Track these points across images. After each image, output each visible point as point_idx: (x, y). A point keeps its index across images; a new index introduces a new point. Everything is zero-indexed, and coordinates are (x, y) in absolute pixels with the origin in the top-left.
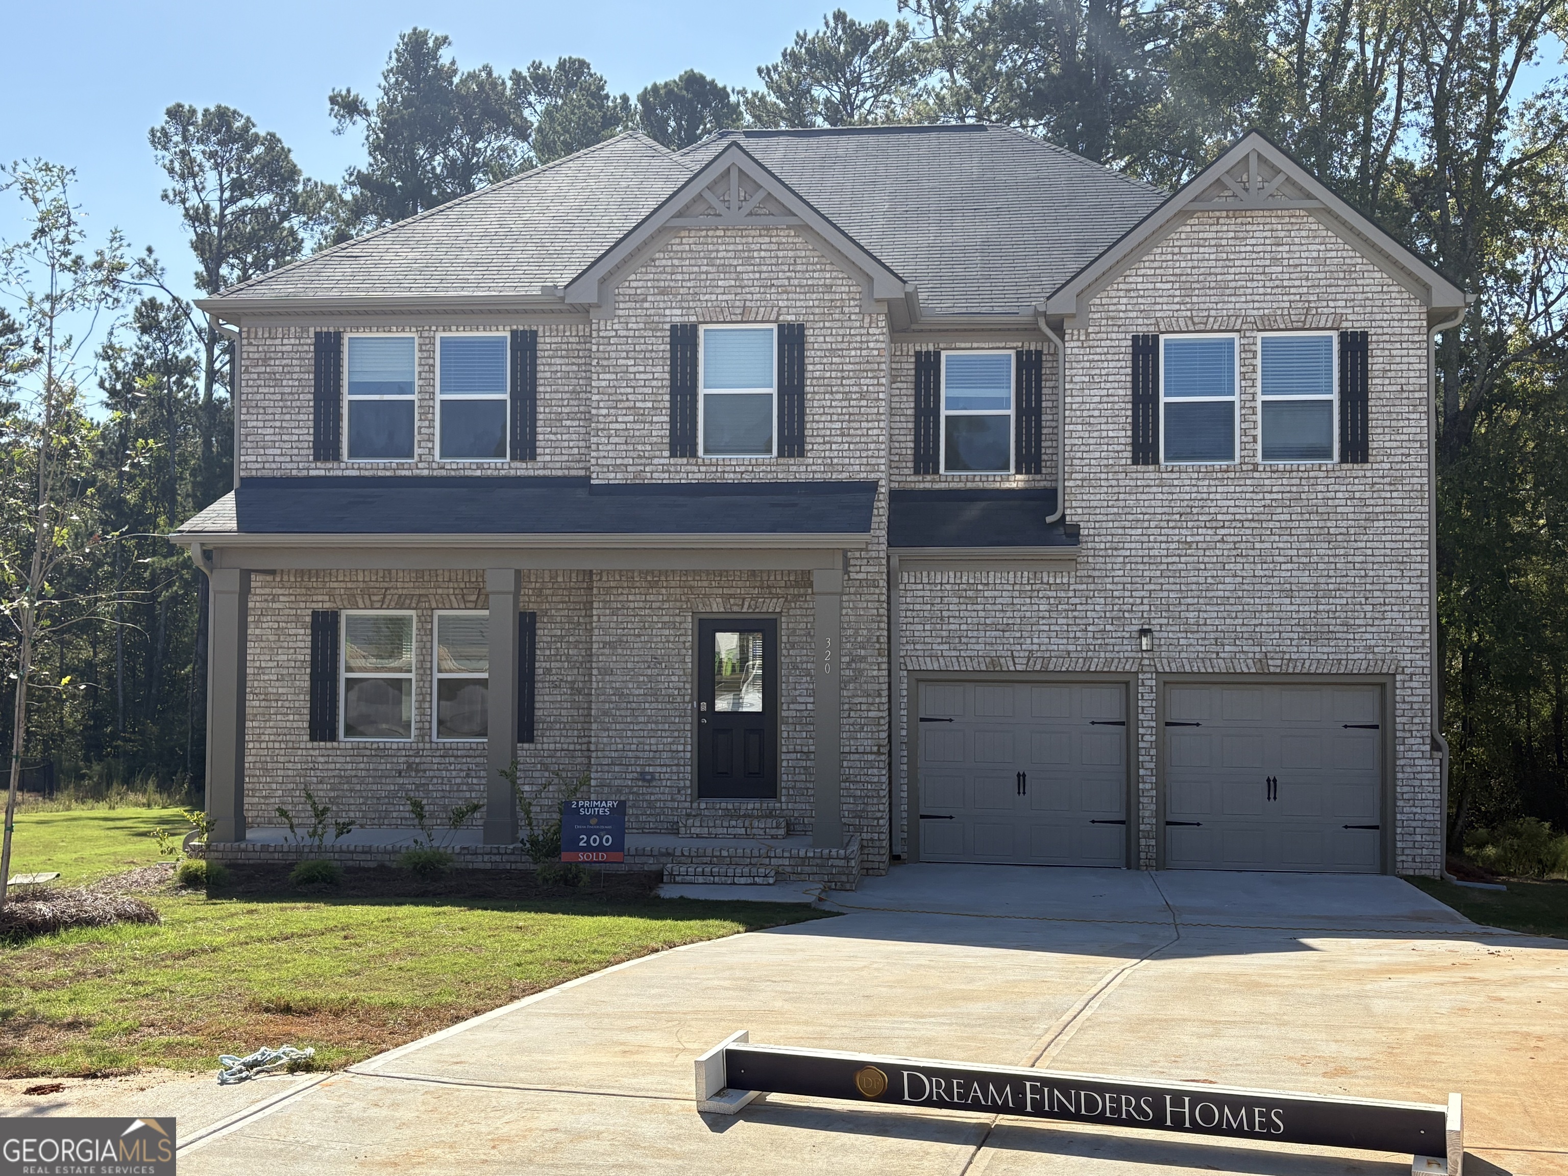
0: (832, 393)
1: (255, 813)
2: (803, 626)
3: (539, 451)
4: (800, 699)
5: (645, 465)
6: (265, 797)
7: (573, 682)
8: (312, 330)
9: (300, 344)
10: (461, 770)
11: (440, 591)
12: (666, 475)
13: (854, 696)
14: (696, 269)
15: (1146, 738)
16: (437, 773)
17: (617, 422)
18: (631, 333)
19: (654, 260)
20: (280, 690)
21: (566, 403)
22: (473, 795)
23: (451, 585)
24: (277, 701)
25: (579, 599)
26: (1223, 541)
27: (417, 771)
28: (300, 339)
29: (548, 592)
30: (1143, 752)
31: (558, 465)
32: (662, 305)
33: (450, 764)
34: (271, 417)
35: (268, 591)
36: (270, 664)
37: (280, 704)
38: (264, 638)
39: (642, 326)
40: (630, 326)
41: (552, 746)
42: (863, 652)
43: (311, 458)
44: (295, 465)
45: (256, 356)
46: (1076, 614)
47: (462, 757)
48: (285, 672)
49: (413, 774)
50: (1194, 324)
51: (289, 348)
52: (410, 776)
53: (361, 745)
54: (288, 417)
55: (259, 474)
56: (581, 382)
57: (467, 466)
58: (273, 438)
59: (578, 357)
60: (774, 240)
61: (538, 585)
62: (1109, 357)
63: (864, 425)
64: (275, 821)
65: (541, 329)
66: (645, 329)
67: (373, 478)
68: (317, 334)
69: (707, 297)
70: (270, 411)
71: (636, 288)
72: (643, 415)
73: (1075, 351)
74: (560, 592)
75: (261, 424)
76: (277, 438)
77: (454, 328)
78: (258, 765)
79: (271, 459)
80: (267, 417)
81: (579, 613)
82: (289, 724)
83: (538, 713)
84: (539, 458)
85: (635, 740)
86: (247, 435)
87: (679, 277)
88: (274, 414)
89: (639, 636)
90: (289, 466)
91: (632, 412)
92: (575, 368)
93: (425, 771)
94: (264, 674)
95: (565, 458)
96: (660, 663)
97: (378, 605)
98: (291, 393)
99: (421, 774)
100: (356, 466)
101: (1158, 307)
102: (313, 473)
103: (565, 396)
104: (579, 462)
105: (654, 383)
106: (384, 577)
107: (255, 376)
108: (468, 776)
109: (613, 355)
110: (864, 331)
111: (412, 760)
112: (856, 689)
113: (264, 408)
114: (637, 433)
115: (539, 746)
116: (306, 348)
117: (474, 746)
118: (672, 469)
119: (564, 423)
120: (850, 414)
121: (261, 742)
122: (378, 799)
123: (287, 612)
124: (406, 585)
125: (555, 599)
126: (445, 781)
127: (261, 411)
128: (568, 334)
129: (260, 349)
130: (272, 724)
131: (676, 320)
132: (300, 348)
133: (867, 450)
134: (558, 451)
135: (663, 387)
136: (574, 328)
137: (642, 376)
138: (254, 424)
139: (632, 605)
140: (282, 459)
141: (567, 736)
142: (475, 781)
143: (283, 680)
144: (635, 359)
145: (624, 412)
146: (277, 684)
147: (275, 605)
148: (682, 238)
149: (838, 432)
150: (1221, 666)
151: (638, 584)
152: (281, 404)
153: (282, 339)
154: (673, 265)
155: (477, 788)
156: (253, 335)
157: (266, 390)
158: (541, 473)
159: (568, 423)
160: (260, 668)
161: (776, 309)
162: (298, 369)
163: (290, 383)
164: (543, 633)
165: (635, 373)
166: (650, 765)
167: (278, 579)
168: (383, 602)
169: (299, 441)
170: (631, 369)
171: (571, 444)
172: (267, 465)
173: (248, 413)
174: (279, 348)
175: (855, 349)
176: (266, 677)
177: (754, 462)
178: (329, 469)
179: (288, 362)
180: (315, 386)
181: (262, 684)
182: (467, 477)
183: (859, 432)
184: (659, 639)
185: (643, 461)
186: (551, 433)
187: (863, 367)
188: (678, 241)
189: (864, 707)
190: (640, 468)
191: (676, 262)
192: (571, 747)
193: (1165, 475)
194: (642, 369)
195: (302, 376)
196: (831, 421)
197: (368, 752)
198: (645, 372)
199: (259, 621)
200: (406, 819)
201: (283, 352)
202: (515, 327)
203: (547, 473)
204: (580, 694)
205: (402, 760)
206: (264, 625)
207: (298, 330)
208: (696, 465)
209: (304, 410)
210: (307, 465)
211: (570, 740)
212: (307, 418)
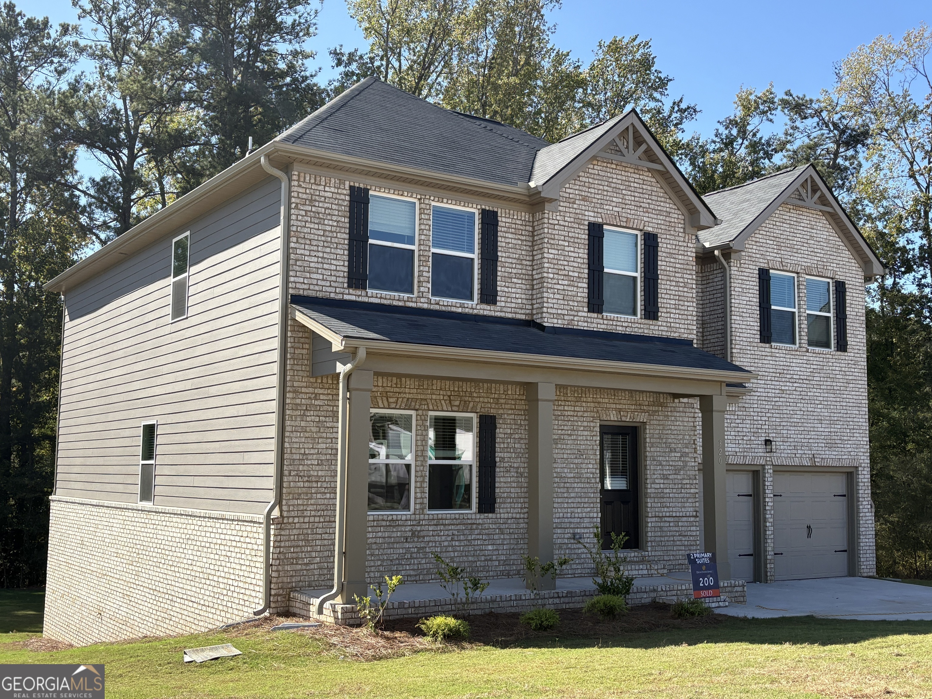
0: (670, 281)
1: (298, 579)
2: (657, 432)
3: (498, 298)
4: (657, 481)
5: (574, 316)
6: (306, 564)
7: (518, 468)
8: (347, 183)
9: (338, 193)
10: (448, 535)
11: (434, 397)
12: (586, 324)
13: (683, 479)
14: (601, 187)
15: (770, 504)
16: (432, 539)
17: (558, 284)
18: (567, 224)
19: (579, 177)
20: (320, 473)
21: (514, 266)
22: (456, 554)
23: (442, 392)
24: (317, 482)
25: (521, 407)
26: (795, 390)
27: (418, 537)
28: (338, 189)
29: (503, 401)
30: (768, 512)
31: (509, 310)
32: (583, 208)
33: (441, 531)
34: (315, 248)
35: (311, 390)
36: (312, 451)
37: (319, 484)
38: (308, 429)
39: (572, 220)
40: (566, 218)
41: (506, 516)
42: (687, 450)
43: (346, 285)
44: (333, 290)
45: (304, 196)
46: (739, 429)
47: (449, 525)
48: (323, 458)
49: (416, 539)
50: (783, 266)
51: (329, 195)
52: (414, 542)
53: (380, 518)
54: (328, 250)
55: (306, 293)
56: (523, 253)
57: (454, 304)
58: (316, 265)
59: (522, 235)
60: (641, 177)
61: (496, 396)
62: (750, 279)
63: (686, 303)
64: (314, 584)
65: (499, 211)
66: (574, 222)
67: (390, 306)
68: (351, 188)
69: (607, 207)
70: (314, 243)
71: (570, 194)
72: (573, 281)
73: (736, 272)
74: (510, 402)
75: (307, 253)
76: (320, 266)
77: (445, 200)
78: (302, 537)
79: (315, 282)
80: (312, 248)
81: (521, 417)
82: (326, 502)
83: (497, 490)
84: (498, 304)
85: (569, 510)
86: (296, 260)
87: (592, 191)
88: (318, 246)
89: (570, 435)
90: (329, 289)
91: (566, 278)
92: (520, 242)
93: (424, 537)
94: (307, 459)
95: (513, 305)
96: (582, 455)
97: (393, 405)
98: (331, 231)
99: (421, 539)
100: (379, 296)
101: (768, 254)
102: (346, 297)
103: (514, 261)
104: (522, 309)
105: (579, 260)
106: (396, 384)
107: (303, 213)
108: (452, 540)
109: (556, 237)
110: (685, 244)
111: (415, 528)
112: (684, 474)
113: (310, 240)
114: (570, 293)
115: (498, 516)
116: (343, 197)
117: (457, 516)
118: (589, 320)
119: (513, 280)
120: (679, 296)
121: (304, 517)
122: (391, 561)
123: (325, 408)
124: (412, 391)
125: (507, 406)
126: (437, 545)
127: (308, 242)
128: (515, 217)
129: (308, 191)
130: (312, 501)
131: (592, 219)
132: (338, 196)
133: (688, 320)
134: (509, 300)
135: (584, 263)
136: (519, 214)
137: (572, 254)
138: (302, 252)
139: (566, 413)
140: (323, 283)
141: (514, 508)
142: (457, 543)
143: (322, 465)
144: (569, 242)
145: (562, 277)
146: (317, 468)
147: (317, 403)
148: (594, 165)
149: (674, 306)
150: (797, 462)
151: (570, 399)
152: (323, 238)
153: (325, 186)
154: (589, 182)
155: (458, 548)
156: (302, 179)
157: (312, 226)
158: (498, 314)
159: (515, 280)
160: (305, 454)
161: (643, 222)
162: (336, 213)
163: (331, 223)
164: (500, 433)
165: (568, 251)
166: (577, 528)
167: (319, 381)
168: (396, 403)
169: (336, 270)
170: (566, 249)
171: (517, 296)
172: (312, 287)
173: (297, 242)
174: (322, 193)
175: (681, 255)
176: (309, 462)
177: (633, 321)
178: (359, 296)
179: (329, 205)
180: (350, 228)
181: (306, 468)
182: (453, 312)
183: (683, 308)
184: (581, 438)
185: (573, 313)
186: (505, 286)
187: (685, 267)
188: (592, 166)
189: (688, 486)
190: (572, 317)
191: (591, 180)
192: (518, 516)
193: (773, 350)
194: (572, 249)
195: (339, 219)
196: (670, 299)
197: (384, 523)
198: (574, 252)
199: (304, 415)
200: (410, 575)
201: (325, 197)
202: (483, 207)
203: (502, 315)
204: (522, 477)
205: (408, 528)
206: (308, 419)
207: (337, 182)
208: (602, 319)
209: (340, 246)
210: (342, 290)
211: (516, 511)
212: (343, 253)
